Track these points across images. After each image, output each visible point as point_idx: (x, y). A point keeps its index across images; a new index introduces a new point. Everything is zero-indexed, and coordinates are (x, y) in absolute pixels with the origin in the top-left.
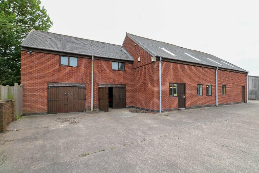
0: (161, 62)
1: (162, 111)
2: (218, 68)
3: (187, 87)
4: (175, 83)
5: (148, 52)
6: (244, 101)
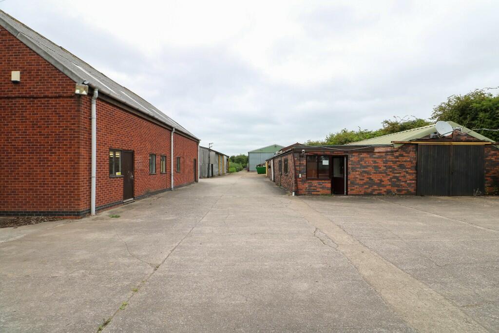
0: (96, 102)
1: (96, 210)
2: (174, 129)
3: (138, 158)
4: (118, 150)
5: (58, 66)
6: (196, 181)
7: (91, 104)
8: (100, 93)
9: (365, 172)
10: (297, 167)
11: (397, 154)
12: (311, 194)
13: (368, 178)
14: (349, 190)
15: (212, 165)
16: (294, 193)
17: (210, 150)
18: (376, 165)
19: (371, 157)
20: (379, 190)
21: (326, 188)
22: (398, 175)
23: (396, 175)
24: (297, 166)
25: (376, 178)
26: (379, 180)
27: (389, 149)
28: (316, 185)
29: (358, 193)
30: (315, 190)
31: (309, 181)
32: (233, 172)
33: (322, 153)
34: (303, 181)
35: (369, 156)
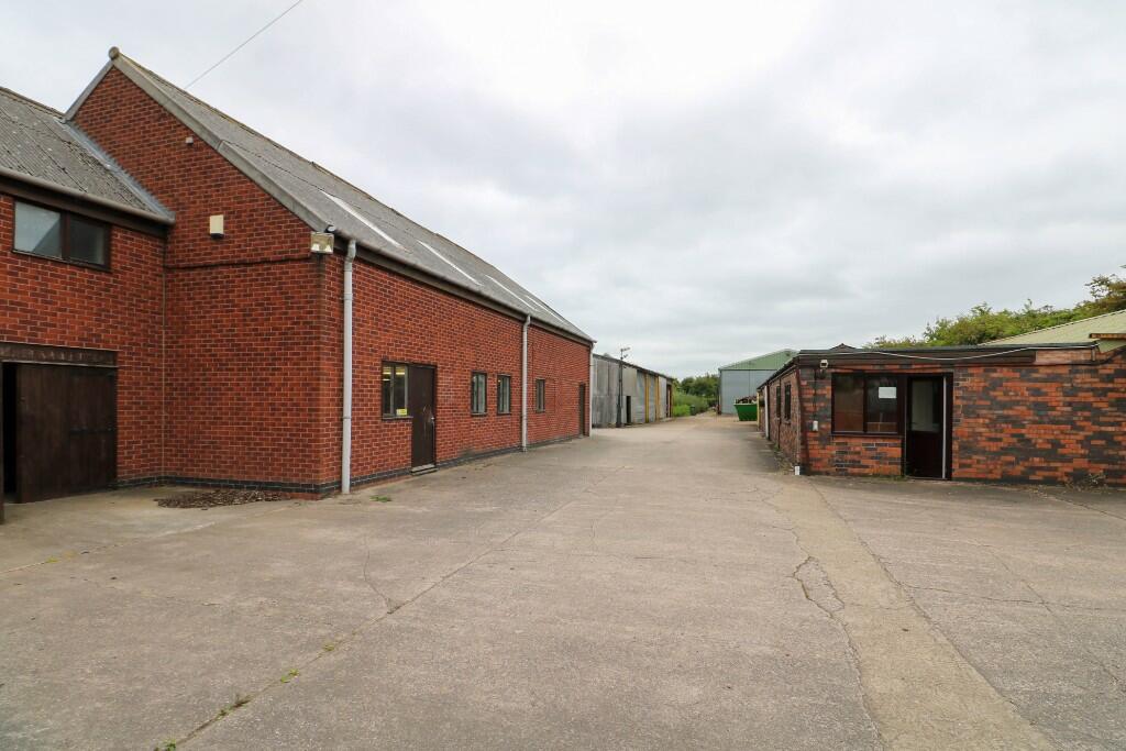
0: (354, 266)
1: (351, 485)
2: (529, 318)
3: (444, 380)
4: (402, 364)
5: (284, 201)
6: (585, 432)
7: (343, 272)
8: (360, 247)
9: (1007, 419)
10: (806, 404)
11: (1109, 369)
12: (846, 472)
13: (1013, 436)
14: (955, 466)
15: (628, 398)
16: (797, 469)
17: (622, 364)
18: (1040, 399)
19: (1022, 379)
20: (1050, 469)
21: (886, 458)
22: (1110, 429)
23: (1103, 428)
24: (809, 400)
25: (1040, 436)
26: (1048, 441)
27: (1082, 357)
28: (858, 449)
29: (980, 476)
30: (855, 464)
31: (841, 440)
32: (683, 415)
33: (877, 368)
34: (824, 439)
35: (1018, 375)
